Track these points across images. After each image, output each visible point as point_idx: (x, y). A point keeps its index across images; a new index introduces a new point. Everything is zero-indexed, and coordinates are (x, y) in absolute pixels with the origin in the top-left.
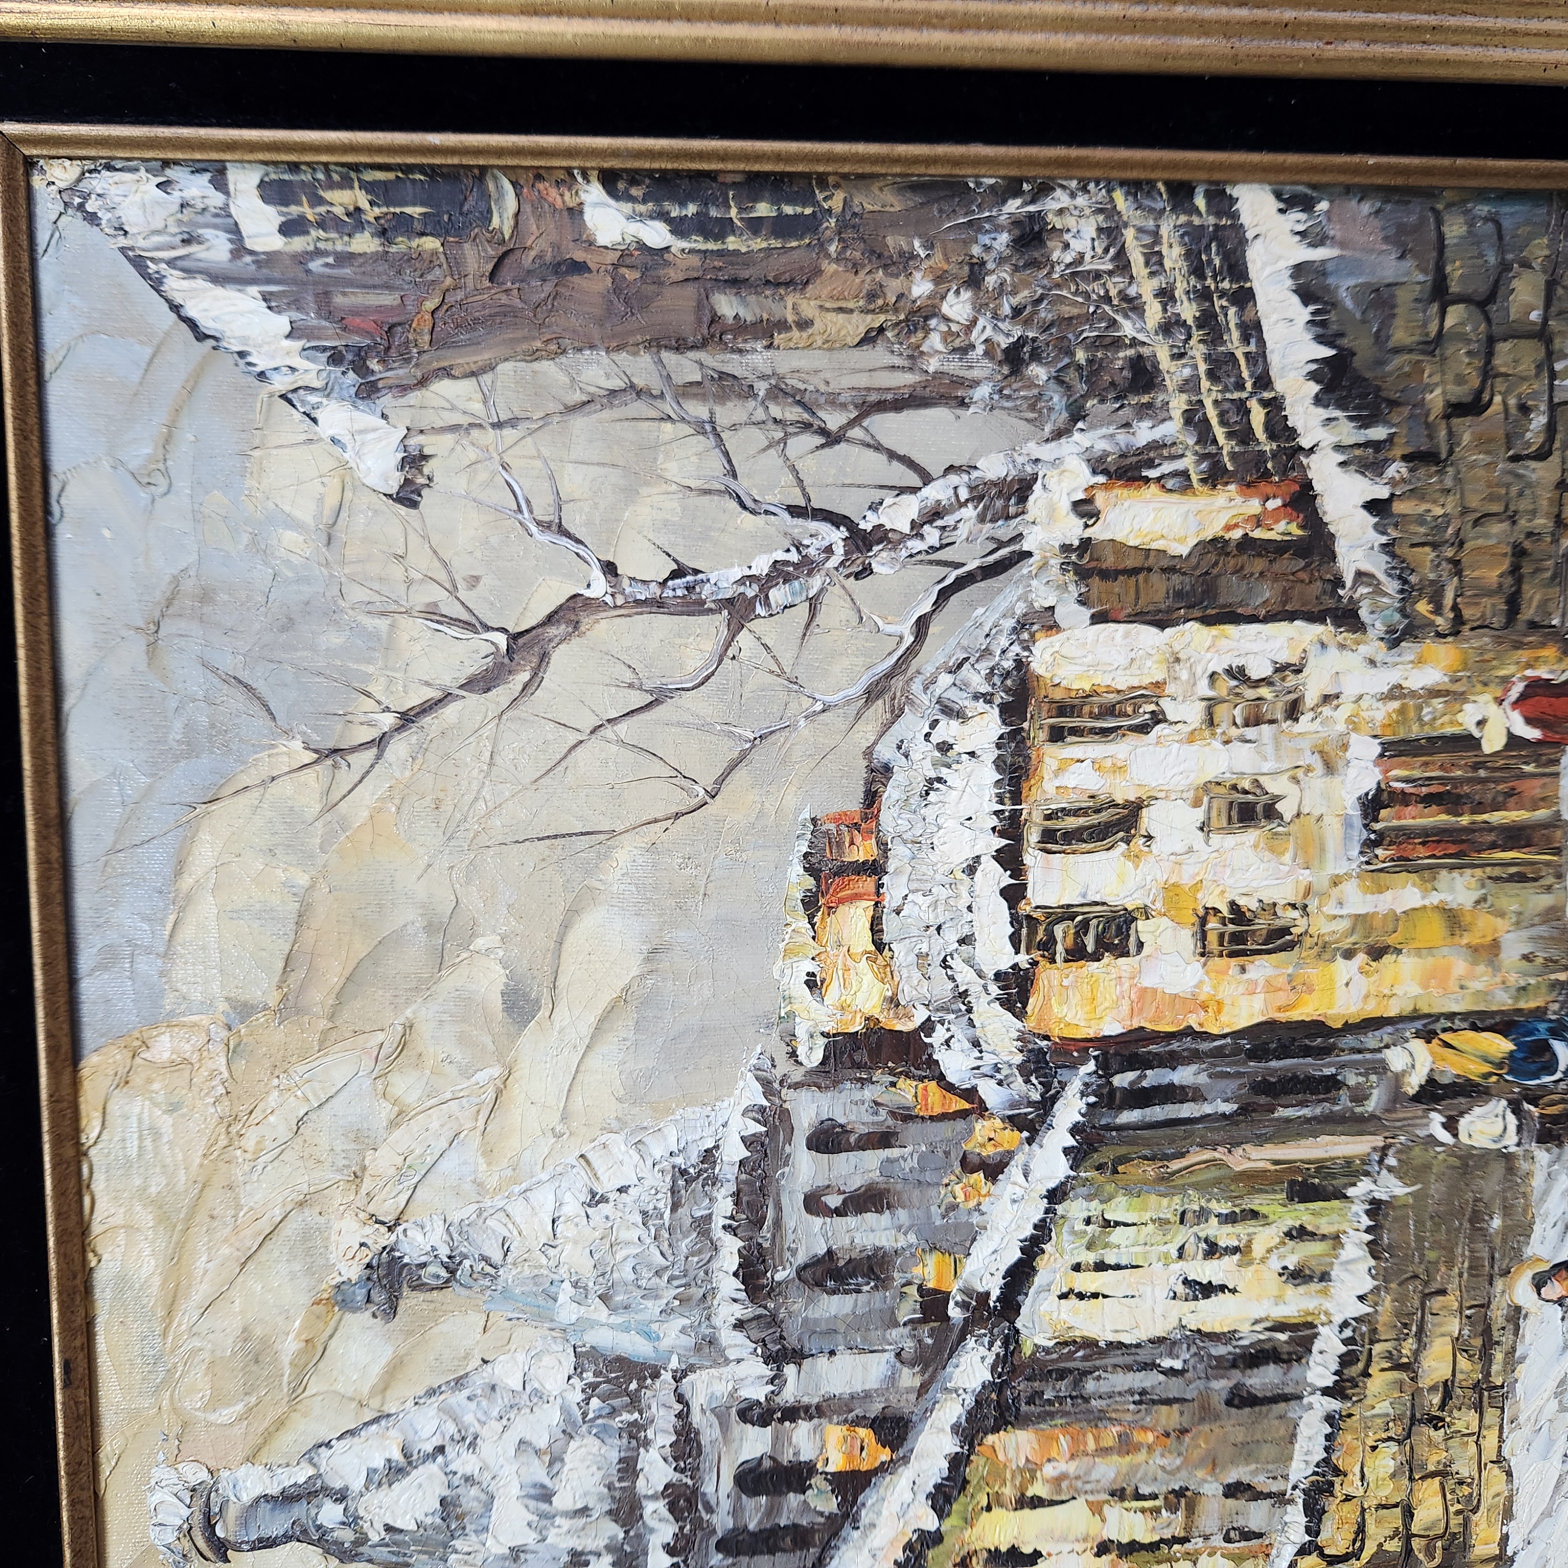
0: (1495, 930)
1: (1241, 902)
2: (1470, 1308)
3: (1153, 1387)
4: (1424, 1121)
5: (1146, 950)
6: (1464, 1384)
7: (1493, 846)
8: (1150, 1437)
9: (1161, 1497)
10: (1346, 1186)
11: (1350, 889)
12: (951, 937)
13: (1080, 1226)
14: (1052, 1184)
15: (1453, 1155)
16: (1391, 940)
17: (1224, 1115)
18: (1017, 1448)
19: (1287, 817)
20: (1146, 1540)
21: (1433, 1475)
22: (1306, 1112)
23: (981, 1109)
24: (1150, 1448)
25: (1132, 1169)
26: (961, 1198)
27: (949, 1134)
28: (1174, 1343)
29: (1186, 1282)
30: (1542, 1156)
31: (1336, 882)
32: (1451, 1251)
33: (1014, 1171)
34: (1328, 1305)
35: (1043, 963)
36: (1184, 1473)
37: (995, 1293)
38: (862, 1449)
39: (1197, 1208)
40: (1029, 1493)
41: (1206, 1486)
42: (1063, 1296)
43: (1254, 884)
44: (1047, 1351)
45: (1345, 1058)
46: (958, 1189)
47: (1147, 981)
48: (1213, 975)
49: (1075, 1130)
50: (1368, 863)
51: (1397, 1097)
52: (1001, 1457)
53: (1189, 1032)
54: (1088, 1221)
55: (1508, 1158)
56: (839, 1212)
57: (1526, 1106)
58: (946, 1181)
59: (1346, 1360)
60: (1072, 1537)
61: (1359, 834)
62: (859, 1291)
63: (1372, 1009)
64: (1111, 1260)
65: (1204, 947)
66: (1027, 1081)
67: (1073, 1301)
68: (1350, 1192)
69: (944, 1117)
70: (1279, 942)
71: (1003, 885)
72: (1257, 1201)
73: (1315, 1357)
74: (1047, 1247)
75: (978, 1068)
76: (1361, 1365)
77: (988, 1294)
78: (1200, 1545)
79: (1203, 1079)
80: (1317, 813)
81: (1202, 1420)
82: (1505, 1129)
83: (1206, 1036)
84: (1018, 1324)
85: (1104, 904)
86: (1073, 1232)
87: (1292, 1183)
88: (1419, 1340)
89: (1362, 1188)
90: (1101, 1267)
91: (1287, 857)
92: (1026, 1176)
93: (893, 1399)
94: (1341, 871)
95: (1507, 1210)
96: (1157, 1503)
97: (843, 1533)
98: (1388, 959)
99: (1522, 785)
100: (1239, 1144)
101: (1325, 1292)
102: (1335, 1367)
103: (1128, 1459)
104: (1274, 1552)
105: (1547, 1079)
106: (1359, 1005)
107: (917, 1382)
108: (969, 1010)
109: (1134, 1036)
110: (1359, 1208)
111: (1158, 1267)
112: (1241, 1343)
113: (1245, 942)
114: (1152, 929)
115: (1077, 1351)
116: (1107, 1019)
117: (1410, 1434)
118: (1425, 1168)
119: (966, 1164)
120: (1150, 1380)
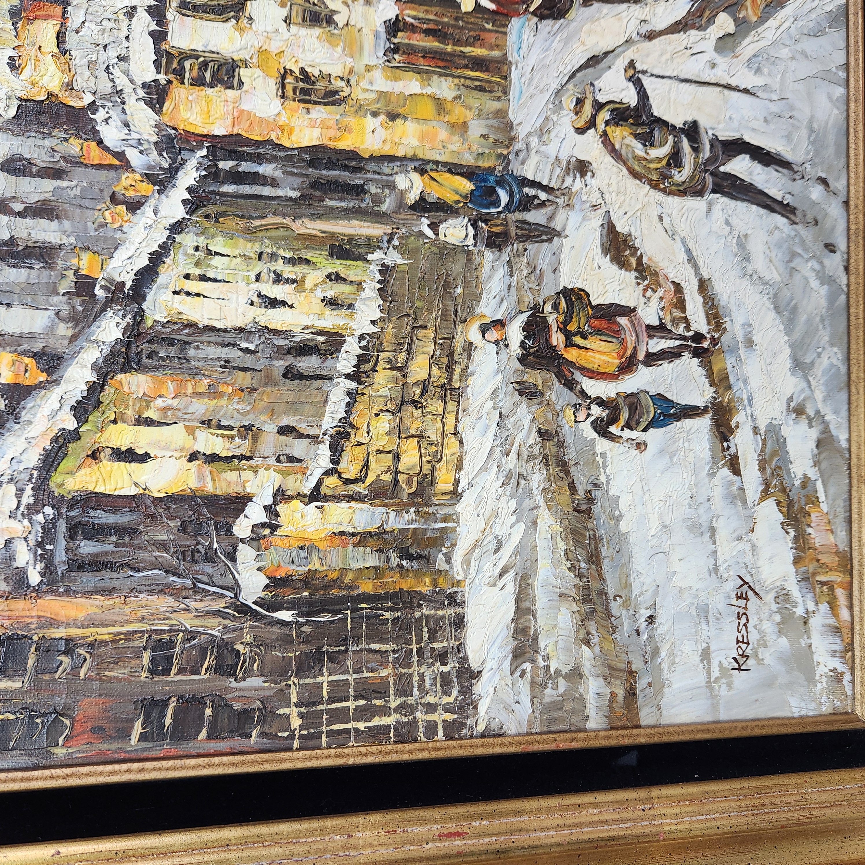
0: (466, 117)
1: (309, 69)
2: (442, 339)
3: (234, 358)
4: (418, 222)
5: (245, 87)
6: (435, 384)
7: (466, 67)
8: (230, 390)
9: (236, 429)
10: (367, 253)
11: (378, 75)
12: (113, 53)
13: (191, 251)
14: (174, 221)
15: (435, 245)
16: (400, 111)
17: (291, 198)
18: (138, 386)
19: (340, 25)
20: (223, 455)
21: (413, 436)
22: (344, 204)
23: (126, 166)
24: (230, 397)
25: (228, 221)
26: (109, 220)
27: (104, 179)
28: (250, 332)
29: (259, 295)
30: (489, 255)
31: (368, 69)
32: (432, 303)
33: (148, 210)
34: (353, 324)
35: (175, 82)
36: (251, 416)
37: (129, 284)
38: (26, 371)
39: (269, 251)
40: (145, 416)
41: (266, 426)
42: (175, 293)
43: (317, 60)
44: (163, 325)
45: (370, 176)
46: (107, 213)
47: (245, 106)
48: (288, 111)
49: (189, 190)
50: (389, 61)
51: (401, 205)
52: (126, 389)
53: (268, 142)
54: (197, 249)
55: (469, 253)
56: (21, 214)
57: (481, 224)
58: (99, 207)
59: (362, 359)
60: (172, 448)
61: (383, 44)
62: (31, 268)
63: (388, 150)
64: (211, 274)
65: (283, 92)
66: (161, 155)
67: (183, 296)
68: (370, 257)
69: (100, 167)
70: (331, 99)
71: (151, 29)
72: (310, 254)
73: (342, 355)
74: (168, 260)
75: (127, 140)
76: (371, 364)
77: (123, 284)
78: (260, 462)
79: (278, 174)
80: (359, 26)
81: (266, 384)
82: (467, 235)
83: (280, 147)
84: (144, 306)
85: (218, 53)
86: (186, 254)
87: (332, 246)
88: (409, 354)
89: (377, 255)
90: (203, 278)
91: (339, 49)
92: (155, 214)
93: (51, 342)
94: (371, 63)
95: (466, 284)
96: (232, 432)
97: (8, 425)
98: (399, 121)
99: (483, 35)
100: (300, 218)
101: (351, 316)
102: (354, 362)
103: (215, 402)
104: (309, 472)
105: (493, 210)
106: (380, 146)
107: (70, 333)
108: (123, 103)
109: (234, 139)
110: (375, 268)
111: (242, 284)
112: (294, 339)
113: (310, 95)
114: (249, 74)
115: (183, 329)
116: (217, 125)
117: (400, 410)
118: (417, 251)
119: (114, 199)
120: (232, 354)
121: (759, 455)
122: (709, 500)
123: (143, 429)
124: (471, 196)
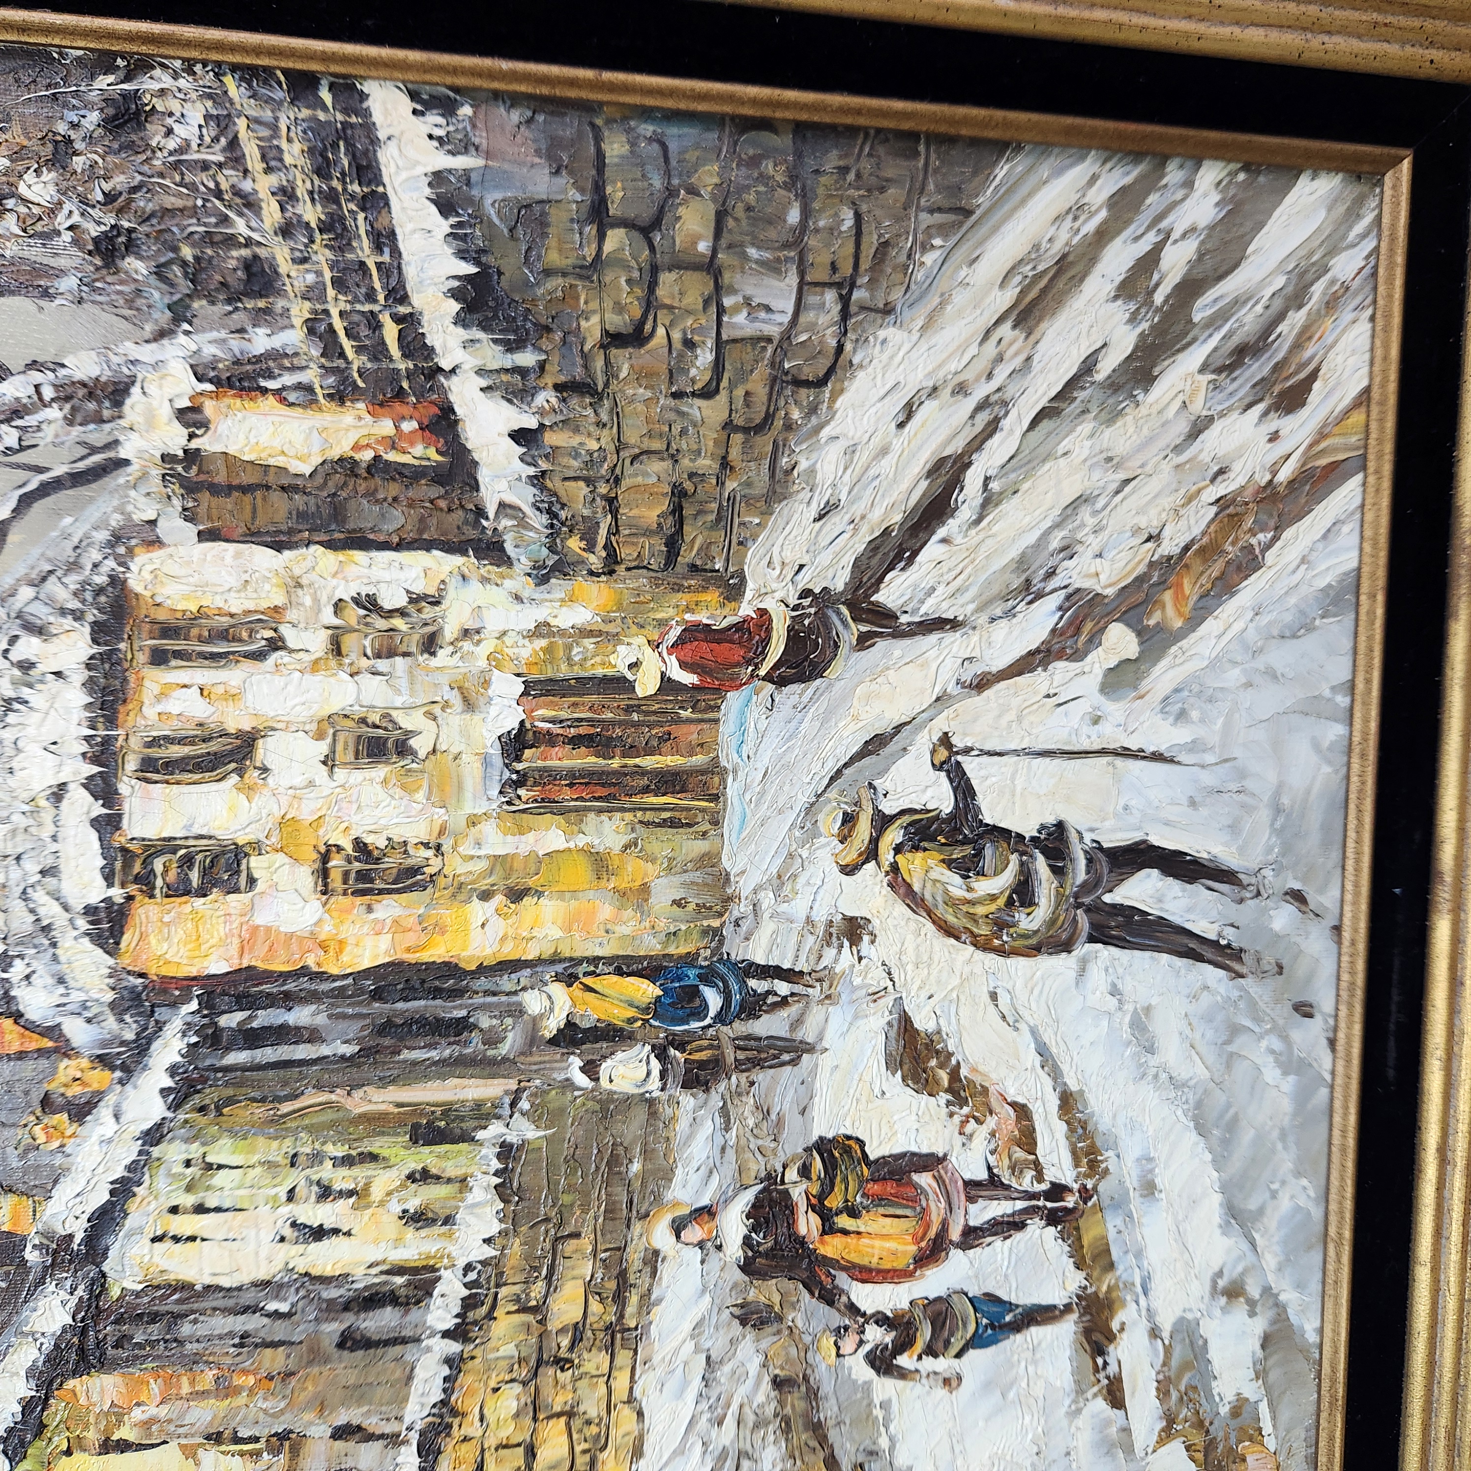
0: (646, 874)
1: (368, 839)
2: (606, 1251)
3: (257, 1330)
4: (564, 1065)
5: (260, 886)
6: (595, 1326)
7: (646, 790)
8: (251, 1380)
9: (263, 1440)
10: (475, 1129)
11: (489, 830)
12: (31, 867)
13: (179, 1168)
14: (147, 1126)
15: (594, 1099)
16: (531, 882)
17: (343, 1058)
18: (102, 1393)
19: (422, 754)
21: (559, 1415)
22: (434, 1054)
23: (66, 1049)
24: (251, 1392)
25: (239, 1112)
26: (41, 1138)
27: (29, 1074)
28: (281, 1286)
29: (294, 1224)
30: (688, 1101)
31: (473, 821)
32: (587, 1194)
33: (104, 1112)
34: (453, 1249)
35: (139, 897)
36: (288, 1416)
37: (79, 1236)
39: (308, 1150)
40: (115, 1437)
41: (313, 1428)
42: (155, 1239)
43: (383, 821)
44: (138, 1295)
45: (478, 1000)
46: (38, 1129)
47: (260, 919)
48: (334, 914)
49: (173, 1071)
50: (509, 803)
51: (533, 1040)
52: (83, 1401)
53: (304, 972)
54: (188, 1163)
55: (651, 1103)
57: (672, 1052)
58: (23, 1122)
59: (469, 1303)
61: (499, 773)
63: (509, 952)
64: (211, 1203)
65: (326, 885)
66: (120, 1019)
67: (167, 1244)
68: (480, 1135)
69: (21, 1055)
70: (410, 882)
71: (94, 814)
72: (378, 1144)
73: (436, 1301)
74: (140, 1191)
75: (64, 1005)
76: (484, 1310)
77: (71, 1237)
80: (455, 750)
81: (310, 1363)
82: (648, 1074)
83: (321, 976)
84: (106, 1267)
85: (210, 837)
86: (169, 1174)
87: (416, 1127)
88: (549, 1285)
89: (495, 1129)
90: (200, 1209)
91: (420, 796)
92: (117, 1117)
94: (480, 811)
95: (647, 1154)
96: (257, 1446)
98: (527, 901)
99: (677, 731)
100: (360, 1086)
101: (450, 1236)
102: (457, 1310)
103: (226, 1402)
105: (695, 1025)
106: (496, 947)
108: (54, 945)
109: (242, 976)
110: (490, 1152)
111: (264, 1210)
112: (355, 1286)
113: (372, 881)
114: (266, 865)
115: (171, 1295)
116: (213, 958)
117: (536, 1374)
118: (562, 1111)
119: (47, 1103)
120: (252, 1323)
121: (1158, 1373)
122: (1068, 1454)
123: (113, 1458)
124: (656, 1008)
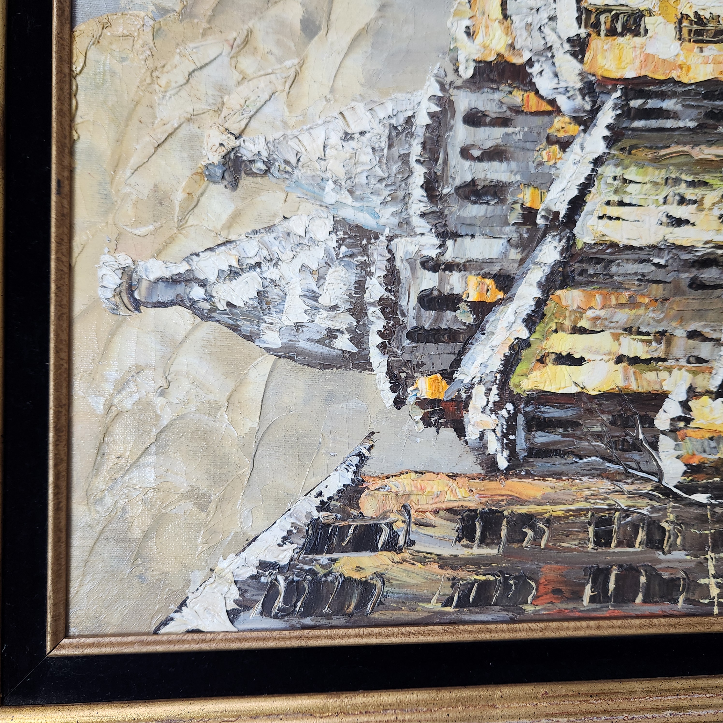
1: (701, 13)
3: (649, 273)
5: (649, 34)
8: (647, 300)
9: (652, 335)
12: (544, 15)
13: (610, 181)
14: (596, 156)
17: (690, 128)
18: (573, 300)
20: (643, 357)
23: (558, 111)
24: (647, 306)
25: (639, 153)
26: (545, 159)
27: (540, 123)
28: (661, 249)
29: (668, 217)
33: (575, 147)
35: (593, 35)
36: (664, 323)
37: (563, 213)
38: (488, 291)
39: (674, 177)
40: (579, 325)
41: (677, 331)
42: (601, 218)
43: (708, 4)
44: (591, 246)
46: (544, 153)
47: (650, 50)
48: (686, 51)
49: (609, 127)
52: (564, 303)
53: (671, 80)
54: (615, 178)
58: (538, 148)
60: (602, 352)
62: (488, 204)
64: (626, 200)
65: (681, 35)
66: (584, 99)
67: (605, 220)
70: (721, 37)
72: (707, 177)
74: (593, 190)
75: (557, 88)
77: (558, 213)
78: (673, 364)
79: (679, 107)
81: (675, 294)
83: (679, 83)
84: (575, 231)
85: (627, 6)
86: (606, 184)
90: (621, 204)
92: (582, 150)
93: (505, 265)
96: (650, 337)
97: (476, 336)
100: (698, 145)
103: (634, 311)
104: (714, 372)
107: (519, 257)
108: (553, 57)
109: (641, 80)
111: (652, 207)
112: (697, 254)
113: (703, 35)
114: (653, 22)
115: (606, 250)
116: (627, 69)
120: (647, 268)
123: (577, 336)
